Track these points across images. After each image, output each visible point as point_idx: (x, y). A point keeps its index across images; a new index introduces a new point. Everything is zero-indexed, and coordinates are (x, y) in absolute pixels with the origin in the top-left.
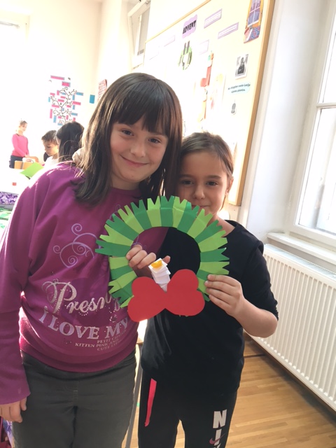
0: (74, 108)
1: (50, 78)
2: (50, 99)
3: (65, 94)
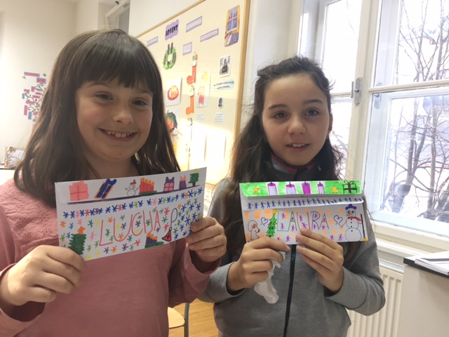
1: (23, 75)
2: (23, 94)
3: (41, 90)
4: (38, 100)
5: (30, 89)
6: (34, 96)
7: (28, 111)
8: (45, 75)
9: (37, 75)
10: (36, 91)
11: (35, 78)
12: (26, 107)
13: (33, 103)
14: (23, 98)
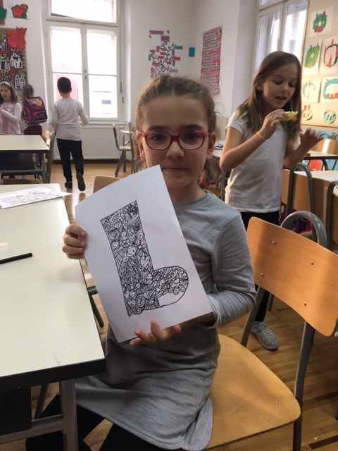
0: (174, 65)
1: (149, 34)
2: (150, 56)
3: (165, 49)
4: (163, 60)
5: (155, 49)
6: (159, 57)
7: (154, 74)
8: (168, 32)
9: (161, 33)
10: (160, 51)
11: (159, 36)
12: (152, 69)
13: (158, 65)
14: (150, 59)
